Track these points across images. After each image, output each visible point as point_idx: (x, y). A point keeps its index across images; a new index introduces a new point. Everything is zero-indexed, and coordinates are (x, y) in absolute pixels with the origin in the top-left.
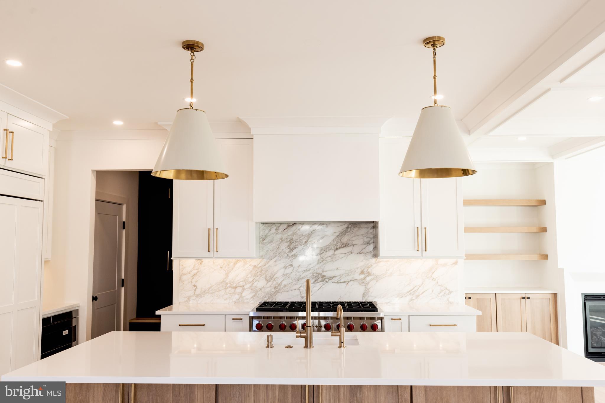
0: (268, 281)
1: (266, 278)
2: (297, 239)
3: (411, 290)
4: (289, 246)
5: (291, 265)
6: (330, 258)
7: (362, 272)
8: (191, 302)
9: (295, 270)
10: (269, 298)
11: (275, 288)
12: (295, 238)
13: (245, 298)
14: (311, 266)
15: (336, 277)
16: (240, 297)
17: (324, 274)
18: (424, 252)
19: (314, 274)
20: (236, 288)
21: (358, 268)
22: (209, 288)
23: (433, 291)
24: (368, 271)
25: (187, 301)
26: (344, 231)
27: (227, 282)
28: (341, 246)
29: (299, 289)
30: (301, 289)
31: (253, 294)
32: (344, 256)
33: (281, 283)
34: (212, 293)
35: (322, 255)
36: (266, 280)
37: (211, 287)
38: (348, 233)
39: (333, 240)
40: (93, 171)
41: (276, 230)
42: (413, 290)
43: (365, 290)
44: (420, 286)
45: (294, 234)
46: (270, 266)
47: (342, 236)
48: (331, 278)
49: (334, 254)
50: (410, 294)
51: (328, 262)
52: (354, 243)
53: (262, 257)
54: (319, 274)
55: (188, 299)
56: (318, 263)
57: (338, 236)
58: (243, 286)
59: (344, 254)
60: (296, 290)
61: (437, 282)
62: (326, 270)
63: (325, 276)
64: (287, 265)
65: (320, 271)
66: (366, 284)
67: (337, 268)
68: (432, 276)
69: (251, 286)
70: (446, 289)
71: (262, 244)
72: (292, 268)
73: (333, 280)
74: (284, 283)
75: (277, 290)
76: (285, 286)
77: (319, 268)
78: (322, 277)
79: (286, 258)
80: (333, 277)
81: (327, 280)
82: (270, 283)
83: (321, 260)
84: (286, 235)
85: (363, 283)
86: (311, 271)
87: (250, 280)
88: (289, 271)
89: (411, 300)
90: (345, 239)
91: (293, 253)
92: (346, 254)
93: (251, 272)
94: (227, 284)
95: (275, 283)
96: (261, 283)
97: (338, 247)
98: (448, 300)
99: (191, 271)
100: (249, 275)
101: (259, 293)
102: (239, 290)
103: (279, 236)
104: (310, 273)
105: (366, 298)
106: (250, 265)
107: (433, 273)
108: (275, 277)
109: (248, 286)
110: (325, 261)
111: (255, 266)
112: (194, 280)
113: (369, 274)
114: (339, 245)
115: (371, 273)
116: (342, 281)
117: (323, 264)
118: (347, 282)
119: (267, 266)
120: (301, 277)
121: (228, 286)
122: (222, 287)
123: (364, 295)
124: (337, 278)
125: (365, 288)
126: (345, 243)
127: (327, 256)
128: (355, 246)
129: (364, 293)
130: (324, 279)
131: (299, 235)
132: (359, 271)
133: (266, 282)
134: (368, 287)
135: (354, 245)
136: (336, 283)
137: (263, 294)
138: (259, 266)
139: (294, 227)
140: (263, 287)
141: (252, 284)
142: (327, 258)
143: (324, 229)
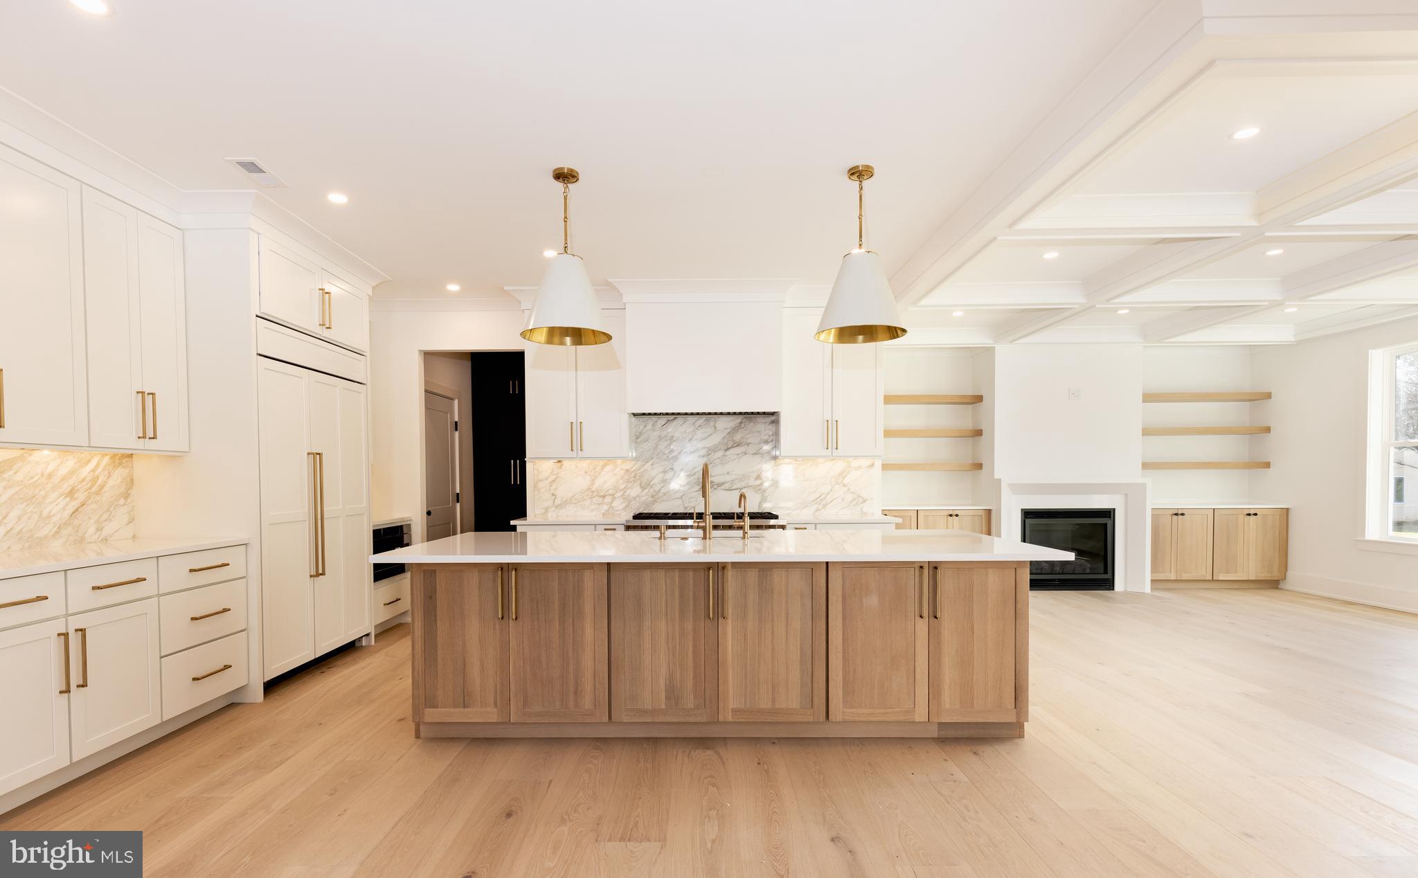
0: (643, 488)
1: (640, 485)
2: (680, 437)
3: (817, 498)
4: (669, 445)
5: (672, 469)
6: (719, 460)
7: (758, 477)
8: (549, 514)
9: (676, 475)
10: (645, 509)
11: (652, 497)
12: (676, 435)
13: (615, 509)
14: (696, 470)
15: (726, 482)
16: (610, 508)
17: (712, 479)
18: (834, 450)
20: (604, 497)
21: (753, 472)
22: (572, 497)
23: (843, 499)
24: (766, 476)
25: (544, 513)
26: (736, 427)
27: (593, 489)
28: (734, 445)
29: (681, 498)
31: (626, 504)
32: (737, 458)
33: (660, 489)
34: (575, 503)
35: (709, 456)
36: (641, 487)
37: (574, 495)
38: (742, 430)
39: (723, 439)
40: (419, 351)
41: (653, 425)
42: (821, 498)
43: (762, 499)
44: (828, 494)
45: (675, 431)
46: (645, 470)
47: (734, 433)
48: (720, 485)
49: (724, 455)
50: (817, 503)
52: (749, 442)
53: (636, 459)
55: (546, 510)
57: (729, 433)
58: (613, 495)
59: (737, 455)
61: (849, 489)
63: (713, 482)
64: (667, 469)
66: (763, 491)
67: (728, 472)
68: (842, 482)
69: (623, 495)
70: (860, 497)
71: (636, 443)
72: (673, 473)
73: (722, 487)
74: (664, 490)
75: (655, 498)
76: (665, 494)
79: (665, 460)
80: (723, 483)
81: (715, 486)
82: (646, 491)
83: (709, 462)
84: (666, 432)
85: (759, 490)
86: (695, 476)
87: (623, 487)
89: (818, 509)
90: (738, 437)
92: (739, 455)
93: (623, 477)
94: (593, 492)
95: (652, 490)
96: (635, 491)
97: (729, 446)
98: (861, 509)
99: (548, 477)
100: (621, 482)
101: (633, 502)
102: (608, 499)
103: (656, 434)
105: (765, 509)
106: (622, 469)
107: (844, 478)
108: (652, 483)
109: (619, 494)
111: (628, 470)
112: (553, 487)
113: (767, 479)
114: (730, 444)
115: (770, 478)
116: (734, 487)
118: (741, 489)
119: (642, 470)
121: (595, 494)
122: (588, 495)
123: (760, 505)
125: (763, 496)
126: (738, 441)
128: (750, 445)
129: (760, 502)
131: (682, 432)
132: (755, 475)
133: (642, 490)
134: (766, 494)
135: (748, 444)
137: (638, 505)
138: (633, 469)
139: (675, 423)
140: (638, 496)
141: (624, 493)
142: (715, 459)
143: (712, 424)
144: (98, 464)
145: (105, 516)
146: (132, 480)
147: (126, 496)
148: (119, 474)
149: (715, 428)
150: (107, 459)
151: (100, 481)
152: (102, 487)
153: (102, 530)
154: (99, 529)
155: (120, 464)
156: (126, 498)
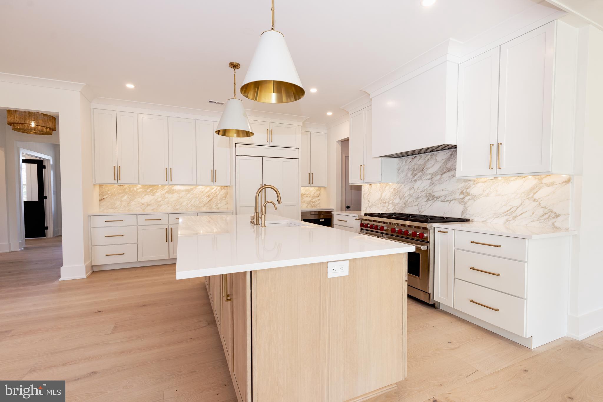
0: (401, 199)
1: (399, 197)
2: (417, 168)
3: (508, 211)
4: (412, 173)
5: (413, 188)
6: (437, 181)
7: (462, 193)
8: (367, 210)
9: (415, 191)
10: (401, 211)
11: (404, 204)
12: (416, 167)
13: (390, 210)
14: (425, 188)
15: (442, 196)
16: (387, 209)
17: (434, 194)
18: (498, 169)
19: (427, 194)
20: (385, 203)
21: (458, 189)
23: (533, 213)
24: (467, 192)
26: (448, 158)
27: (382, 199)
28: (446, 171)
29: (417, 205)
30: (419, 205)
31: (393, 207)
32: (448, 180)
33: (408, 200)
34: (375, 206)
35: (433, 179)
36: (400, 198)
37: (375, 202)
38: (452, 159)
39: (441, 166)
40: (337, 141)
41: (405, 162)
42: (511, 211)
43: (464, 208)
44: (518, 207)
45: (415, 164)
46: (402, 188)
47: (447, 162)
48: (438, 198)
49: (441, 178)
50: (507, 214)
51: (437, 185)
53: (398, 182)
54: (430, 194)
55: (366, 208)
56: (430, 186)
57: (444, 162)
58: (388, 202)
59: (448, 177)
60: (415, 205)
61: (540, 204)
62: (435, 191)
63: (434, 196)
64: (411, 188)
65: (431, 192)
66: (465, 203)
67: (443, 189)
68: (533, 197)
69: (392, 202)
70: (552, 212)
71: (398, 173)
73: (440, 199)
74: (409, 200)
75: (406, 205)
76: (410, 203)
77: (430, 189)
78: (432, 197)
79: (410, 182)
80: (440, 197)
81: (436, 199)
82: (402, 200)
83: (432, 183)
84: (411, 166)
85: (462, 202)
86: (425, 192)
87: (392, 198)
88: (412, 191)
89: (508, 221)
90: (449, 165)
91: (415, 179)
92: (449, 177)
93: (393, 192)
95: (404, 200)
96: (397, 201)
97: (444, 172)
98: (553, 224)
99: (367, 192)
100: (392, 195)
101: (396, 207)
102: (387, 204)
103: (407, 167)
104: (425, 194)
105: (464, 215)
106: (392, 188)
107: (536, 193)
108: (404, 196)
109: (391, 202)
110: (434, 184)
111: (394, 189)
112: (369, 197)
113: (468, 194)
114: (445, 170)
115: (470, 193)
116: (446, 200)
117: (433, 187)
118: (450, 201)
120: (419, 196)
121: (382, 201)
122: (380, 202)
123: (463, 213)
124: (442, 198)
125: (464, 206)
126: (449, 168)
127: (436, 180)
129: (463, 211)
130: (433, 198)
131: (418, 165)
132: (460, 191)
133: (400, 200)
134: (467, 206)
136: (441, 201)
137: (398, 208)
138: (396, 188)
139: (415, 160)
140: (398, 203)
141: (393, 201)
142: (436, 181)
143: (434, 158)
144: (217, 189)
145: (219, 202)
146: (227, 193)
147: (225, 197)
148: (223, 192)
149: (436, 160)
150: (219, 188)
151: (217, 193)
152: (218, 195)
153: (217, 205)
154: (217, 206)
155: (223, 189)
156: (225, 198)
